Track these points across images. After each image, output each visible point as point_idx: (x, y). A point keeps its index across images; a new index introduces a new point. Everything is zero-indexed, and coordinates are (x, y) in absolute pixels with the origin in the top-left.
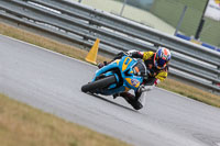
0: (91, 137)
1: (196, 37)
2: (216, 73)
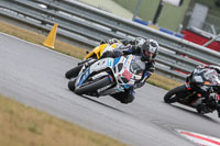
0: (50, 122)
1: (154, 22)
2: (175, 59)
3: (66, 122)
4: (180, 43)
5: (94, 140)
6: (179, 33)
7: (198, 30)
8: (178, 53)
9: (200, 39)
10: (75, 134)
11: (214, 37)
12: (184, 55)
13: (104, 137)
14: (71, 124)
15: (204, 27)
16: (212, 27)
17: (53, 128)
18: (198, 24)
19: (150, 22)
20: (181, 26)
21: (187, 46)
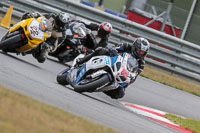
1: (100, 4)
2: (119, 37)
3: (20, 95)
4: (124, 23)
5: (46, 112)
6: (122, 14)
7: (140, 11)
8: (121, 32)
9: (142, 19)
10: (28, 106)
11: (155, 17)
12: (128, 34)
13: (55, 109)
14: (25, 97)
15: (146, 8)
16: (153, 8)
17: (9, 101)
18: (140, 5)
19: (96, 4)
20: (125, 7)
21: (130, 26)
